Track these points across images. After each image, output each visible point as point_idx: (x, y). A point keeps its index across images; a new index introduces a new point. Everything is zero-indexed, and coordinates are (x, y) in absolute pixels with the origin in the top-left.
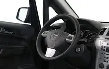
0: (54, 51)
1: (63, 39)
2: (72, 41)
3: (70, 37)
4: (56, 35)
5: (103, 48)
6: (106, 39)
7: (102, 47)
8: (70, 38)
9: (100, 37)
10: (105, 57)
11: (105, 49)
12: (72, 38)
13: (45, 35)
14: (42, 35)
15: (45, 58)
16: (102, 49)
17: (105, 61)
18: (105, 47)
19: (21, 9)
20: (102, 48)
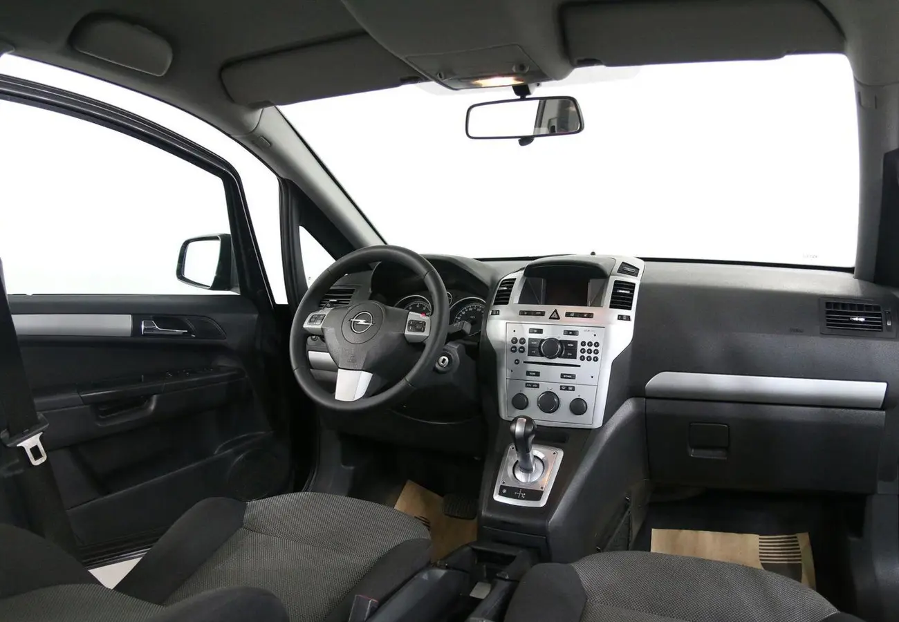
0: (365, 378)
1: (394, 334)
2: (425, 334)
3: (418, 322)
4: (362, 322)
5: (518, 345)
6: (522, 313)
7: (514, 341)
8: (419, 326)
9: (501, 308)
10: (528, 373)
11: (526, 345)
12: (424, 324)
13: (317, 326)
14: (306, 325)
15: (338, 407)
16: (514, 350)
17: (531, 386)
18: (523, 341)
19: (191, 245)
20: (516, 346)
